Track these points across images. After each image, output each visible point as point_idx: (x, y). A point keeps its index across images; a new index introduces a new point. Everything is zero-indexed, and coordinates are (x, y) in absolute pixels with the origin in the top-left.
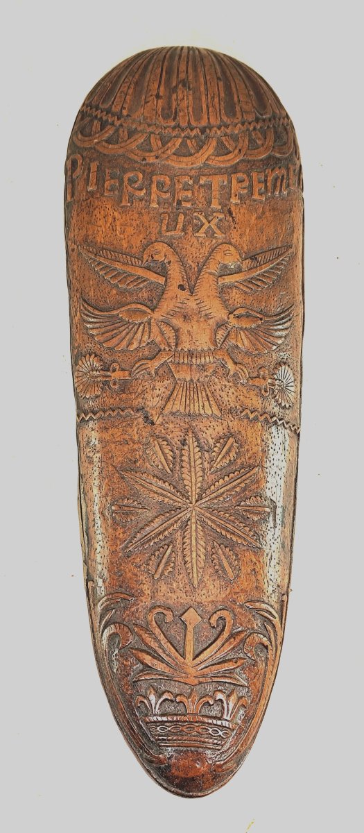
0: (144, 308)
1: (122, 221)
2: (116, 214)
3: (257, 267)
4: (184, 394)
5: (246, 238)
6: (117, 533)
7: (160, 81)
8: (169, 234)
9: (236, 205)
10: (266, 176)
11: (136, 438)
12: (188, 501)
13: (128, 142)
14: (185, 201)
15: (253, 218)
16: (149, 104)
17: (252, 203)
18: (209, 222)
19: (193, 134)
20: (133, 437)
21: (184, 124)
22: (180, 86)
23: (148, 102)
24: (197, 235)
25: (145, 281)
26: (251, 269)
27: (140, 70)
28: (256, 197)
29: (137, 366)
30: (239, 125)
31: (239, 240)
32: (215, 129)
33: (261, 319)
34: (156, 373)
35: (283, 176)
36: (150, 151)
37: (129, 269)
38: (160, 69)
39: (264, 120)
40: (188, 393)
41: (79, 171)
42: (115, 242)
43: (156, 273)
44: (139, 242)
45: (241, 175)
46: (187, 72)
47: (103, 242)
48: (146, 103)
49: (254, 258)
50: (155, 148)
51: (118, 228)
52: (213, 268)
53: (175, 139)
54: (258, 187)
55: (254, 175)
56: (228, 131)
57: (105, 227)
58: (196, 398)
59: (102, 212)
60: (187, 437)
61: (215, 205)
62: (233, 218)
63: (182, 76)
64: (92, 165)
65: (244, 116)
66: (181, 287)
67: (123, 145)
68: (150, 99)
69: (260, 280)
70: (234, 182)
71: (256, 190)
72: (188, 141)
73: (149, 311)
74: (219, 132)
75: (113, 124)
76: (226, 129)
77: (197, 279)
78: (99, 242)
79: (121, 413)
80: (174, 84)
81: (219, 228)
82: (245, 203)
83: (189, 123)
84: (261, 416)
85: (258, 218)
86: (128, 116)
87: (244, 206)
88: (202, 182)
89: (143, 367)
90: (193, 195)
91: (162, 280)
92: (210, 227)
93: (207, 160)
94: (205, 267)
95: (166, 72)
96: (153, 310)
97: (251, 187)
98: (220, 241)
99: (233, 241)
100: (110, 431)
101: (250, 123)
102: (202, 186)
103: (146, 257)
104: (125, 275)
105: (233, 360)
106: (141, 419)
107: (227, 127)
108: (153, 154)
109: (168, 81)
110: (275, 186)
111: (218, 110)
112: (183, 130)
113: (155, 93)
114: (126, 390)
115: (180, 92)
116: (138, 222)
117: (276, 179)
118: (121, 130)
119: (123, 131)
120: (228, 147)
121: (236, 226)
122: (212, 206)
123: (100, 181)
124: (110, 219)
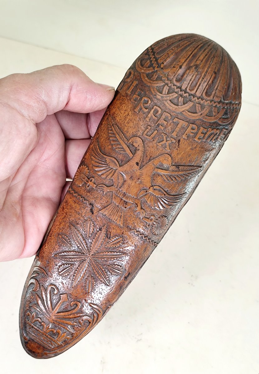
0: (117, 163)
1: (131, 117)
2: (130, 113)
3: (176, 171)
4: (112, 209)
5: (180, 156)
6: (56, 247)
7: (187, 59)
8: (146, 136)
9: (184, 139)
10: (207, 131)
11: (83, 215)
12: (88, 253)
13: (154, 82)
14: (162, 126)
15: (189, 148)
16: (174, 68)
17: (192, 141)
18: (167, 141)
19: (185, 95)
20: (82, 214)
21: (183, 88)
22: (194, 67)
23: (175, 67)
24: (158, 144)
25: (124, 151)
26: (173, 171)
27: (183, 47)
28: (196, 139)
29: (100, 185)
30: (209, 101)
31: (175, 155)
32: (196, 98)
33: (165, 195)
34: (106, 194)
35: (217, 134)
36: (161, 93)
37: (121, 141)
38: (191, 52)
39: (223, 103)
40: (114, 210)
41: (129, 80)
42: (123, 125)
43: (131, 151)
44: (132, 132)
45: (194, 126)
46: (202, 61)
47: (118, 121)
48: (174, 67)
49: (178, 166)
50: (164, 93)
51: (127, 120)
52: (156, 162)
53: (175, 93)
54: (200, 135)
55: (202, 128)
56: (202, 102)
57: (123, 115)
58: (116, 214)
59: (126, 107)
60: (103, 228)
61: (174, 135)
62: (179, 144)
63: (198, 62)
64: (134, 82)
65: (214, 98)
66: (137, 164)
67: (151, 82)
68: (177, 66)
69: (175, 178)
70: (190, 128)
71: (198, 136)
72: (180, 98)
73: (118, 166)
74: (197, 100)
75: (154, 68)
76: (201, 101)
77: (146, 164)
78: (117, 120)
79: (84, 201)
80: (192, 65)
81: (169, 146)
82: (189, 140)
83: (186, 89)
84: (140, 235)
85: (192, 149)
86: (162, 68)
87: (188, 141)
88: (175, 121)
89: (102, 188)
90: (167, 124)
91: (131, 155)
92: (165, 144)
93: (183, 111)
94: (153, 160)
95: (193, 55)
96: (120, 166)
97: (197, 133)
98: (166, 152)
99: (172, 155)
100: (76, 204)
101: (215, 102)
102: (173, 122)
103: (130, 141)
104: (118, 143)
105: (141, 206)
106: (89, 209)
107: (202, 99)
108: (161, 95)
109: (191, 61)
110: (209, 136)
111: (203, 90)
112: (181, 91)
113: (180, 64)
114: (91, 192)
115: (192, 71)
116: (137, 123)
117: (212, 134)
118: (155, 74)
119: (156, 75)
120: (197, 110)
121: (178, 149)
122: (173, 134)
123: (133, 92)
124: (127, 113)
